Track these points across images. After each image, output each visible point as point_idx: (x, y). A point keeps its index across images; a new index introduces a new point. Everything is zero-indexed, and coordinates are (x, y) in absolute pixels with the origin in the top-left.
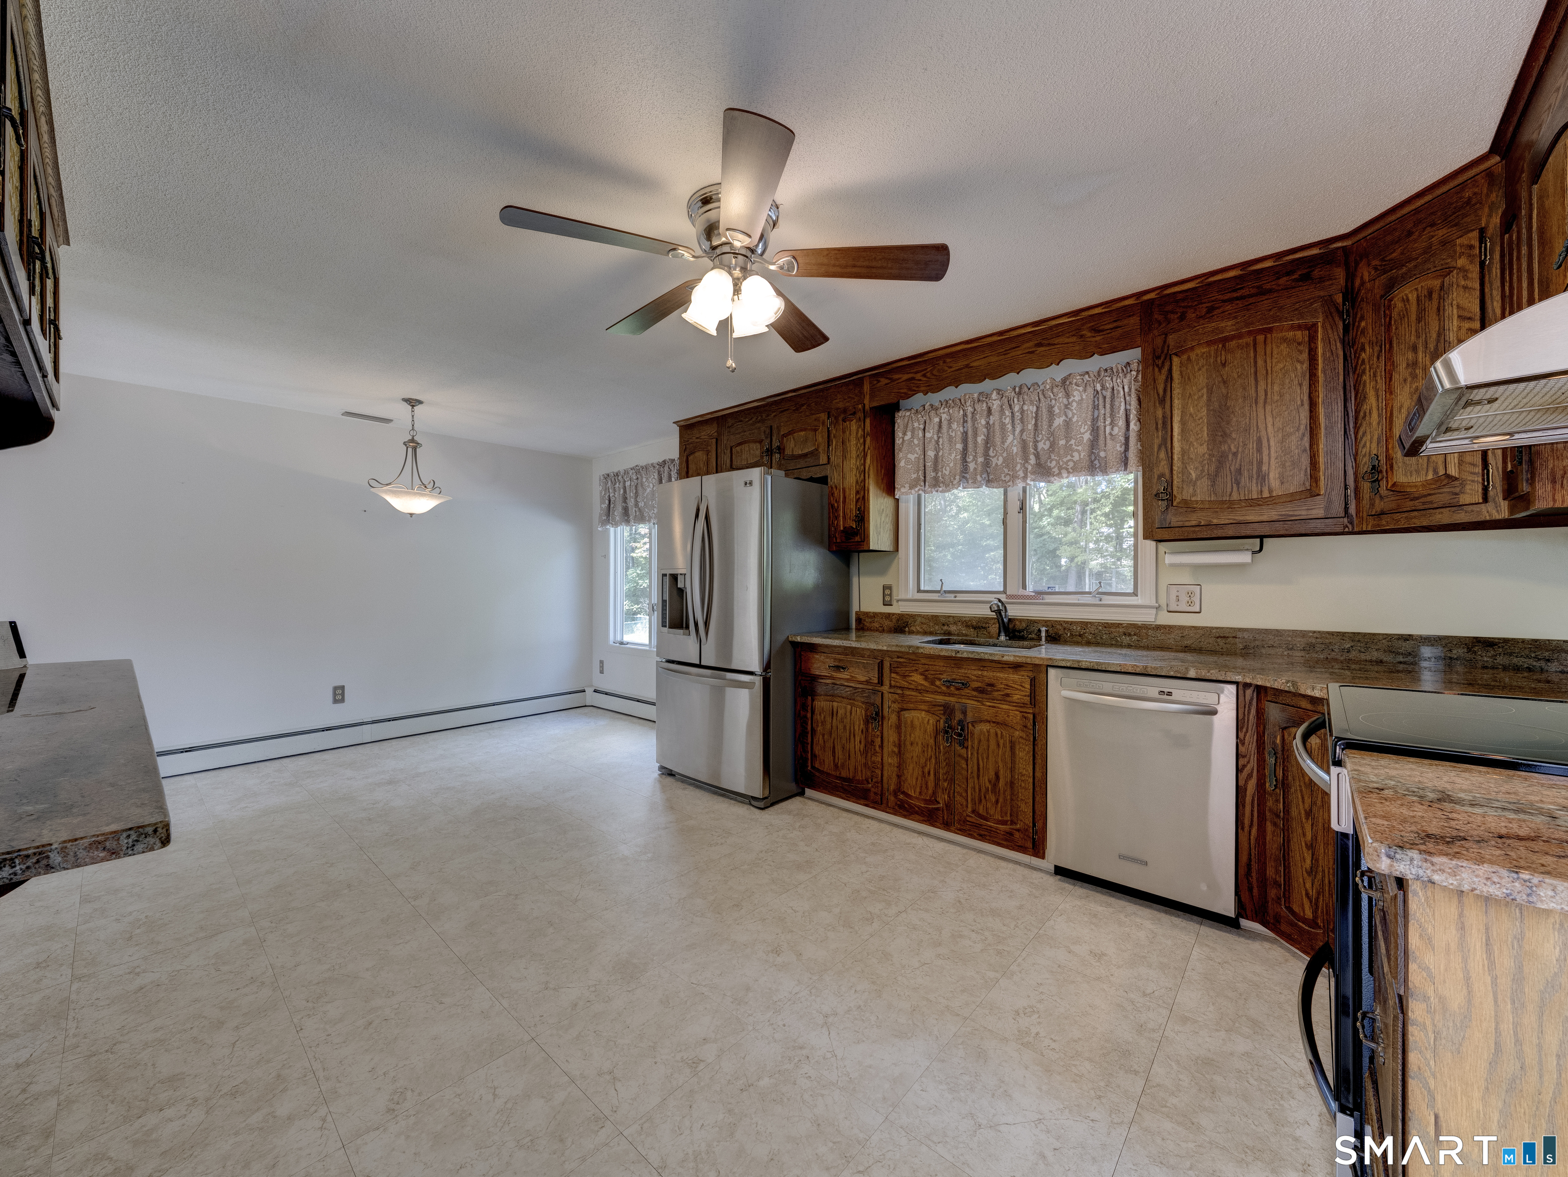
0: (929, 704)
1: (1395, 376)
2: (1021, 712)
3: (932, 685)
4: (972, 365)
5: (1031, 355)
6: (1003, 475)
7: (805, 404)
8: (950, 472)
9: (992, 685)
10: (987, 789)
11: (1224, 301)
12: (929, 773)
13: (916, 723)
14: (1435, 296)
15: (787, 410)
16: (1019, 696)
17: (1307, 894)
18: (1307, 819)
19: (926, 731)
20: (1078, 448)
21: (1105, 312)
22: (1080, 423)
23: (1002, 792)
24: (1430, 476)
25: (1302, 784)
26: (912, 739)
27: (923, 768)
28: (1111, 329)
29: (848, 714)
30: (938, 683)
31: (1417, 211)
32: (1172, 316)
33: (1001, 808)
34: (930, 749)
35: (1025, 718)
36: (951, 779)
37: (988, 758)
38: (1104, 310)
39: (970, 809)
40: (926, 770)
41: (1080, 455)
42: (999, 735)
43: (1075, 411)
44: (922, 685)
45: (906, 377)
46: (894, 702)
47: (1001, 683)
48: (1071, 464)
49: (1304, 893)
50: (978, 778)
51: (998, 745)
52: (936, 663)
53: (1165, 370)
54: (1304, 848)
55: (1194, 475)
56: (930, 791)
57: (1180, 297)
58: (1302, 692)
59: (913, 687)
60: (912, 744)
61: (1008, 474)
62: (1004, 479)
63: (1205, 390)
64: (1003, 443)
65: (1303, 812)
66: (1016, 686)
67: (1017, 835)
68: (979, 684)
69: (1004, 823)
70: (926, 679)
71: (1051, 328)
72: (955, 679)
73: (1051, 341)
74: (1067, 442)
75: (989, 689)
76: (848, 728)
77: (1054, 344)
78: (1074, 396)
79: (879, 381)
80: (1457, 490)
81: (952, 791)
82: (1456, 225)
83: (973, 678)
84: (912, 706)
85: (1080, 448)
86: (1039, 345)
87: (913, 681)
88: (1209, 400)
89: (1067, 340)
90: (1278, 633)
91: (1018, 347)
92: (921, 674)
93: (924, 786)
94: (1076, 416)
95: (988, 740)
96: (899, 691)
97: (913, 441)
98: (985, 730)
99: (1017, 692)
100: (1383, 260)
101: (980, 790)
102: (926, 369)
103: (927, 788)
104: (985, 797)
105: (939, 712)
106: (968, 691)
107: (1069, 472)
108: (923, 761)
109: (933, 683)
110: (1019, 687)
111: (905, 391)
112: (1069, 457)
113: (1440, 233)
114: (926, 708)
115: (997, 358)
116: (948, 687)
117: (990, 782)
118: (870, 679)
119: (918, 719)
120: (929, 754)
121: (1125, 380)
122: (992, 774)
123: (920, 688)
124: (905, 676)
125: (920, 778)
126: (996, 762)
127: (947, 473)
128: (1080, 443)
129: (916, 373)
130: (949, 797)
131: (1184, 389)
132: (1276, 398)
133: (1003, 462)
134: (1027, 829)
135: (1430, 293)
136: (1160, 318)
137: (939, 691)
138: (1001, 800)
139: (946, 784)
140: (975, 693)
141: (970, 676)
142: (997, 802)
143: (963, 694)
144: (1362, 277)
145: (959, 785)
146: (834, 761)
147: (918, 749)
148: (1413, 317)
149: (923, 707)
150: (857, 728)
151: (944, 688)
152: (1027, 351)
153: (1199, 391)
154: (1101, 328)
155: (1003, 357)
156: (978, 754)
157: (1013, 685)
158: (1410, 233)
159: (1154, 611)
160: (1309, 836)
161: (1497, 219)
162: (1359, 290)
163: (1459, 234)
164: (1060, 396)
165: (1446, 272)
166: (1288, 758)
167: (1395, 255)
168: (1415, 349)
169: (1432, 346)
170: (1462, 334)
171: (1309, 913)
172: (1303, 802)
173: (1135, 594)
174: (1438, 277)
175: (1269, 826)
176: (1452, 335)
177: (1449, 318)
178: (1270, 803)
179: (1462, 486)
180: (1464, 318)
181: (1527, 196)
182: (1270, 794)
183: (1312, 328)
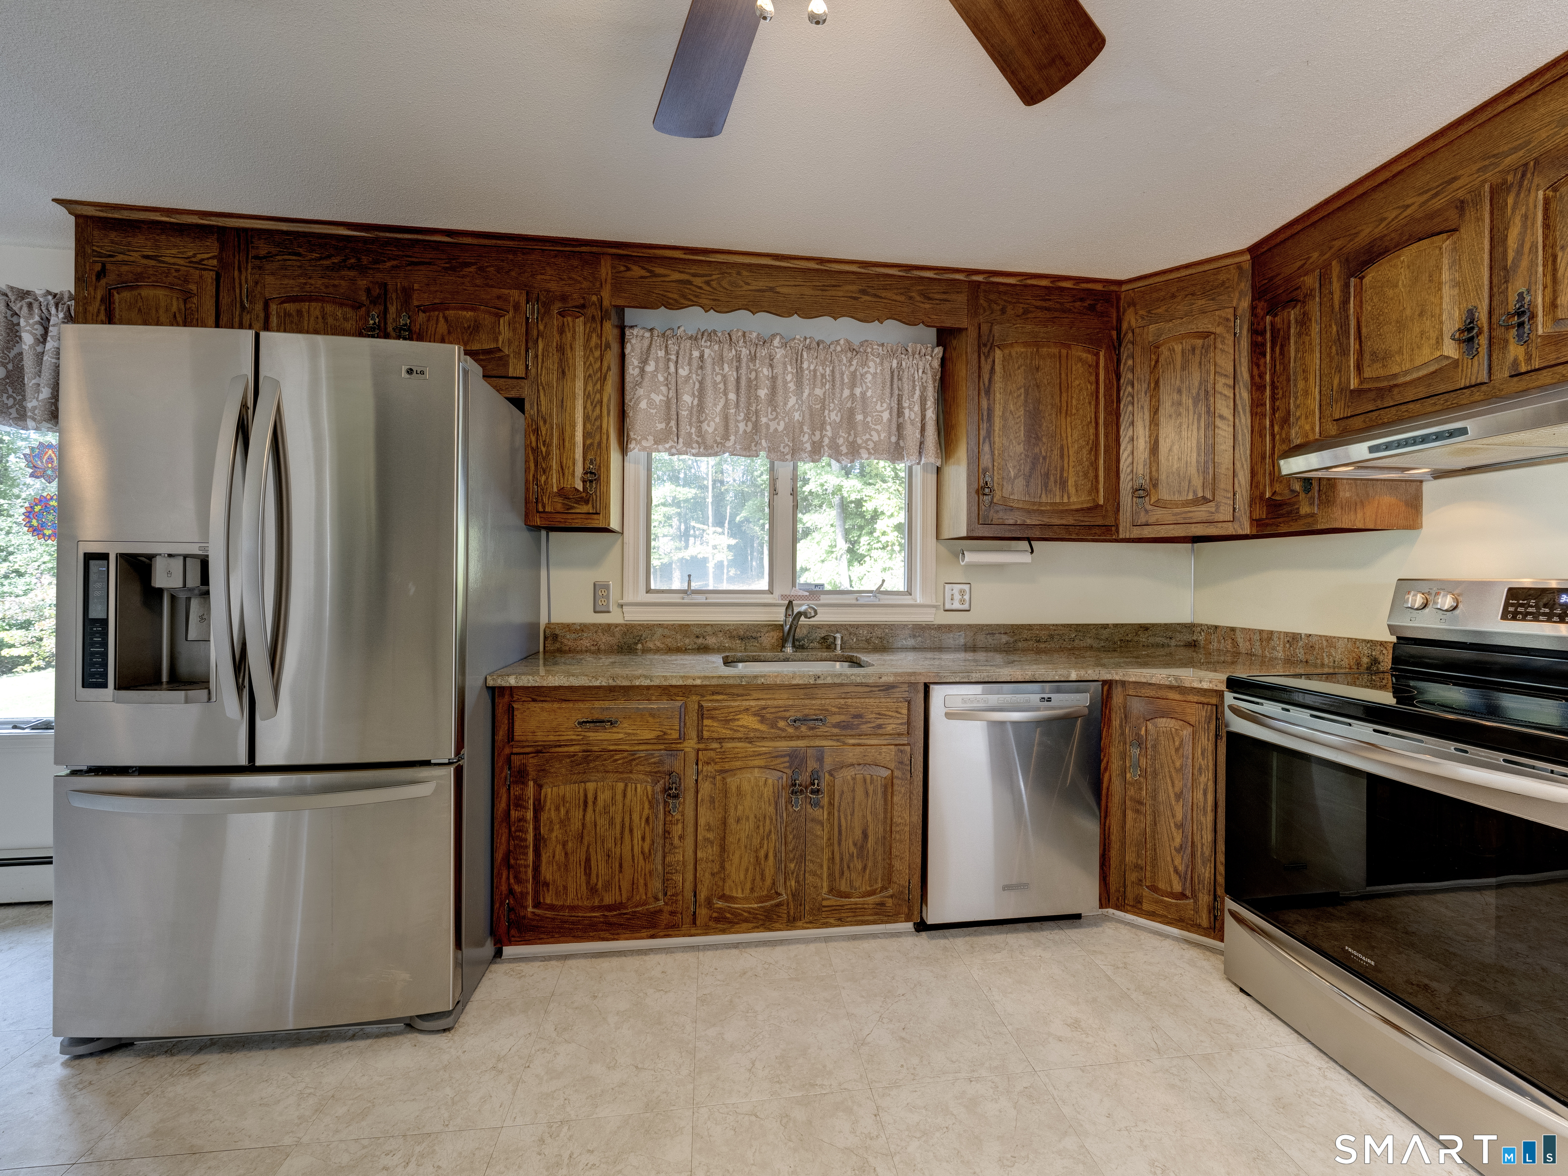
0: (768, 756)
1: (1161, 411)
2: (896, 745)
3: (772, 728)
4: (778, 289)
5: (854, 302)
6: (782, 445)
8: (715, 430)
9: (859, 716)
10: (852, 856)
11: (1037, 307)
12: (766, 856)
13: (746, 787)
14: (1198, 352)
16: (894, 726)
17: (1176, 871)
18: (1177, 801)
19: (761, 796)
20: (876, 427)
21: (935, 279)
22: (874, 400)
23: (871, 853)
24: (1191, 497)
25: (1172, 770)
26: (739, 813)
27: (756, 851)
28: (941, 300)
29: (619, 797)
30: (782, 724)
31: (1180, 279)
32: (995, 306)
33: (870, 874)
34: (768, 821)
35: (901, 751)
36: (801, 856)
37: (852, 814)
38: (935, 276)
39: (825, 890)
40: (762, 853)
41: (879, 436)
42: (868, 781)
43: (870, 385)
44: (756, 730)
45: (676, 276)
46: (708, 763)
47: (872, 712)
48: (871, 445)
49: (1172, 870)
50: (839, 844)
51: (867, 793)
52: (777, 696)
53: (990, 360)
54: (1173, 829)
55: (1012, 474)
56: (768, 882)
57: (1002, 288)
59: (739, 735)
60: (738, 821)
61: (787, 445)
62: (782, 450)
63: (1022, 390)
64: (785, 404)
65: (1172, 795)
66: (890, 713)
67: (889, 903)
68: (842, 718)
69: (872, 893)
70: (763, 720)
71: (879, 275)
72: (807, 715)
73: (880, 293)
74: (865, 418)
75: (856, 722)
76: (618, 821)
77: (881, 297)
78: (869, 367)
79: (628, 269)
80: (1213, 510)
81: (802, 872)
82: (1213, 299)
83: (834, 709)
84: (738, 764)
85: (879, 427)
86: (864, 292)
87: (741, 726)
88: (1026, 401)
89: (895, 297)
90: (1029, 628)
91: (839, 286)
92: (755, 715)
93: (758, 878)
94: (870, 391)
95: (853, 790)
96: (715, 745)
97: (657, 376)
98: (849, 777)
99: (891, 721)
100: (1149, 312)
101: (842, 859)
102: (711, 275)
103: (763, 879)
104: (849, 867)
105: (782, 766)
106: (827, 729)
107: (870, 453)
108: (756, 841)
109: (773, 725)
110: (894, 714)
111: (675, 296)
112: (868, 436)
113: (1200, 302)
114: (762, 763)
115: (812, 292)
116: (797, 728)
117: (855, 844)
118: (665, 734)
119: (749, 782)
120: (767, 829)
121: (921, 363)
122: (858, 833)
123: (752, 735)
124: (727, 721)
125: (751, 868)
126: (864, 817)
127: (710, 430)
128: (879, 421)
129: (694, 275)
130: (797, 882)
131: (1006, 384)
132: (1074, 411)
133: (785, 429)
134: (902, 892)
135: (1194, 349)
136: (985, 304)
137: (784, 734)
138: (870, 864)
139: (792, 866)
140: (836, 731)
141: (829, 708)
142: (865, 868)
143: (819, 734)
144: (1129, 323)
145: (812, 861)
146: (588, 883)
147: (748, 826)
148: (1178, 366)
149: (757, 763)
150: (636, 817)
151: (791, 730)
152: (850, 295)
153: (1018, 389)
154: (931, 295)
155: (819, 293)
156: (839, 811)
157: (887, 713)
158: (1173, 296)
159: (933, 610)
160: (1179, 816)
161: (1245, 304)
162: (1126, 333)
163: (1216, 307)
164: (854, 362)
165: (1206, 335)
166: (1154, 747)
167: (1159, 311)
168: (1179, 391)
169: (1194, 392)
170: (1219, 387)
171: (1177, 888)
172: (1173, 786)
173: (909, 593)
174: (1199, 337)
175: (1130, 814)
176: (1210, 386)
177: (1208, 372)
178: (1131, 792)
179: (1217, 507)
180: (1221, 375)
181: (1336, 286)
182: (1131, 784)
183: (1097, 355)
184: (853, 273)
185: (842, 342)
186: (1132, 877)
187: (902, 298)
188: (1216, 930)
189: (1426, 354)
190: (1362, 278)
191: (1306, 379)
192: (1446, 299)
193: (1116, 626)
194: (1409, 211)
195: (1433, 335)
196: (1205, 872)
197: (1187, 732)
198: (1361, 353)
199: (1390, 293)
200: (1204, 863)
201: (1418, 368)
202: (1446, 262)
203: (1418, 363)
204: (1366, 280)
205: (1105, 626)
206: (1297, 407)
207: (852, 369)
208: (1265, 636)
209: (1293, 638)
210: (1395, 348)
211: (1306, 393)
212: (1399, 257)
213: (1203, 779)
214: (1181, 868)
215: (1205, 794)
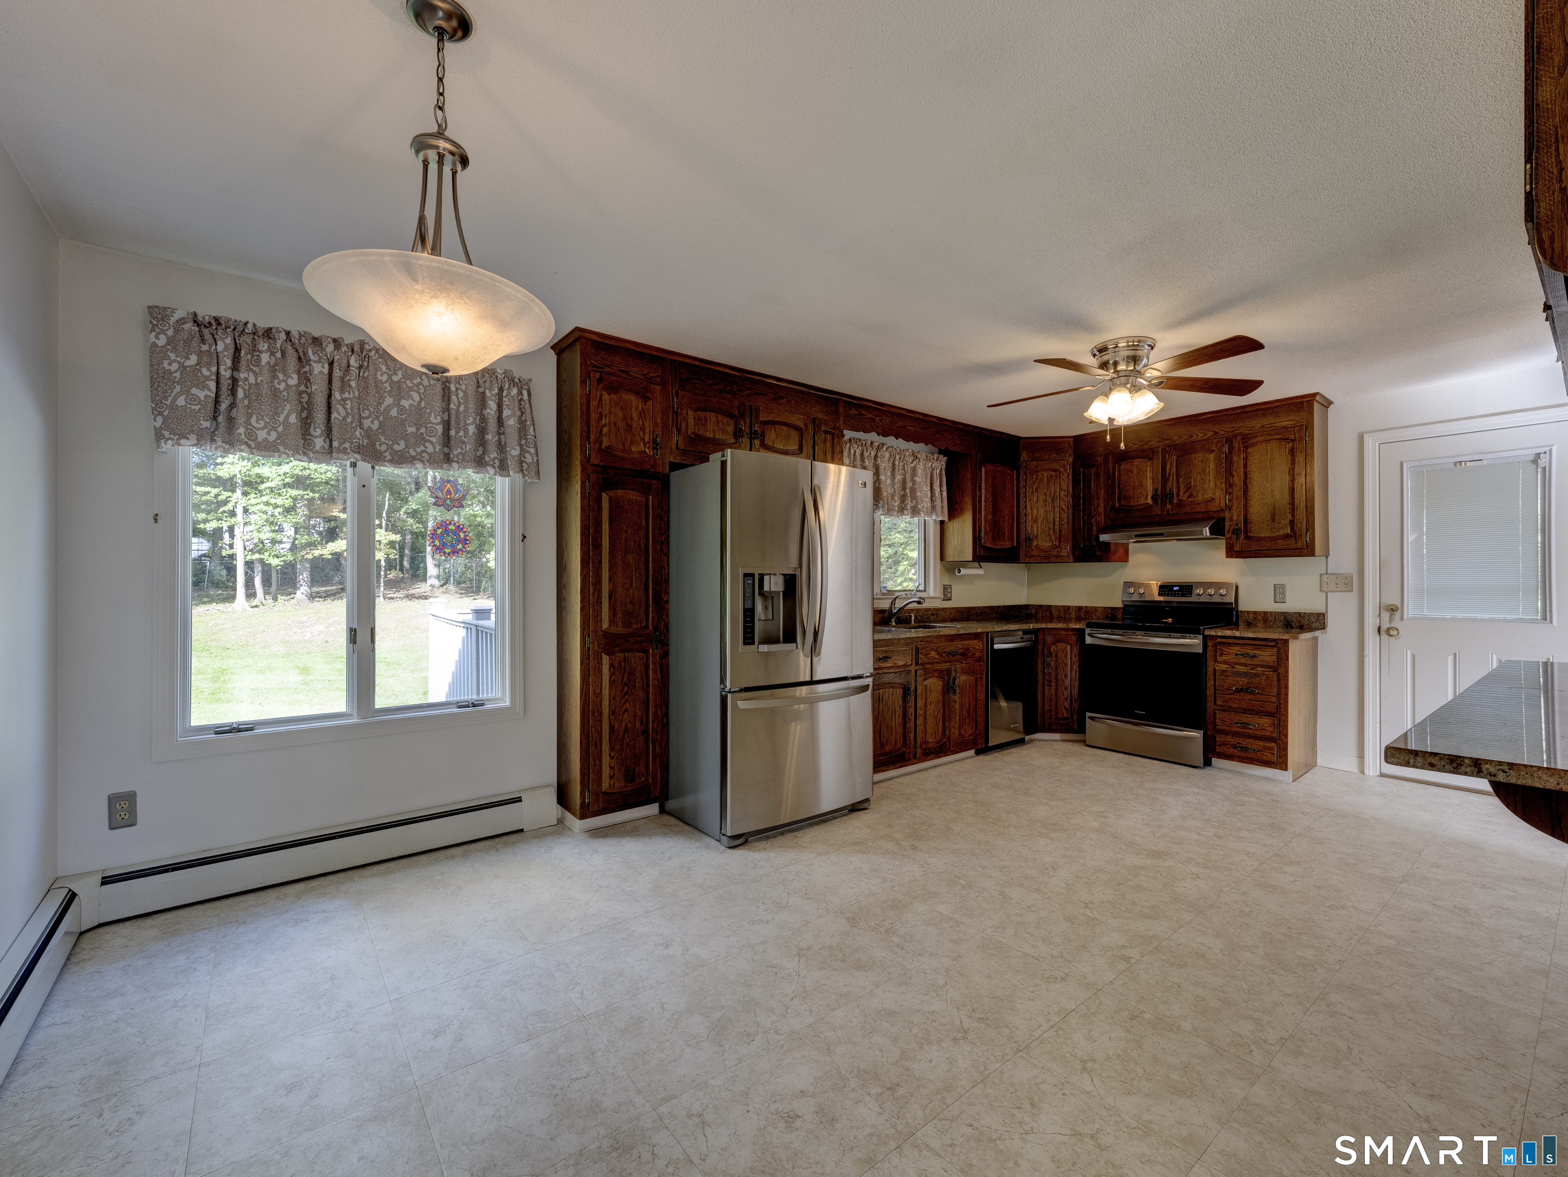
0: (940, 671)
1: (1038, 503)
2: (979, 662)
3: (941, 657)
4: (908, 427)
5: (934, 437)
7: (785, 398)
9: (968, 649)
10: (965, 717)
12: (939, 721)
13: (933, 687)
14: (1053, 478)
15: (765, 395)
16: (978, 653)
17: (1065, 708)
18: (1065, 678)
19: (937, 691)
20: (925, 500)
21: (963, 429)
23: (971, 715)
25: (1063, 665)
26: (930, 700)
27: (936, 718)
28: (964, 440)
30: (944, 655)
33: (971, 725)
34: (939, 703)
35: (980, 665)
36: (950, 719)
37: (965, 697)
39: (957, 735)
40: (938, 719)
42: (971, 680)
44: (936, 658)
46: (920, 676)
47: (972, 647)
49: (1063, 709)
50: (961, 712)
51: (970, 686)
52: (941, 641)
53: (980, 472)
54: (1064, 690)
55: (988, 530)
56: (939, 733)
58: (1071, 627)
59: (930, 661)
60: (930, 704)
65: (1063, 676)
67: (977, 738)
68: (963, 650)
69: (971, 734)
70: (938, 653)
72: (951, 651)
75: (967, 652)
78: (920, 466)
79: (851, 409)
80: (1059, 551)
81: (950, 728)
82: (1058, 456)
84: (930, 675)
87: (931, 657)
90: (974, 608)
93: (936, 732)
94: (921, 479)
95: (966, 685)
96: (922, 667)
99: (977, 651)
100: (1033, 454)
101: (962, 719)
105: (944, 675)
107: (924, 514)
108: (936, 714)
110: (978, 648)
113: (1054, 455)
114: (938, 674)
116: (949, 657)
117: (966, 712)
118: (907, 662)
119: (934, 684)
120: (939, 707)
121: (939, 465)
122: (967, 705)
123: (934, 661)
124: (926, 655)
125: (934, 728)
126: (969, 698)
128: (926, 496)
130: (949, 733)
131: (986, 485)
134: (980, 732)
135: (1052, 476)
136: (979, 444)
137: (944, 660)
138: (971, 720)
139: (947, 725)
140: (961, 657)
141: (959, 646)
142: (969, 723)
143: (956, 659)
145: (953, 721)
146: (880, 742)
147: (933, 707)
148: (1045, 483)
149: (936, 675)
150: (896, 706)
151: (947, 658)
154: (961, 437)
155: (922, 431)
156: (961, 696)
157: (976, 647)
158: (1041, 450)
159: (939, 600)
160: (1066, 685)
161: (1071, 460)
162: (1022, 463)
163: (1059, 459)
164: (915, 463)
165: (1056, 471)
166: (1056, 656)
167: (1037, 455)
168: (1046, 495)
169: (1052, 496)
170: (1062, 495)
171: (1065, 715)
172: (1064, 672)
173: (925, 591)
174: (1054, 471)
175: (1047, 688)
176: (1058, 494)
177: (1057, 487)
178: (1047, 678)
179: (1061, 549)
180: (1062, 490)
181: (1111, 465)
182: (1047, 674)
183: (1013, 472)
184: (935, 422)
185: (910, 451)
186: (1047, 715)
187: (951, 437)
188: (1082, 729)
189: (1142, 501)
190: (1120, 466)
191: (1098, 500)
192: (1148, 483)
193: (1003, 606)
194: (1136, 446)
195: (1145, 494)
196: (1076, 706)
197: (1069, 648)
198: (1120, 494)
199: (1131, 475)
200: (1075, 703)
201: (1140, 505)
202: (1148, 469)
203: (1140, 503)
204: (1122, 467)
205: (999, 607)
206: (1095, 510)
207: (912, 465)
208: (1066, 608)
209: (1080, 608)
210: (1132, 496)
211: (1098, 505)
212: (1133, 462)
213: (1075, 667)
214: (1067, 707)
215: (1076, 673)
